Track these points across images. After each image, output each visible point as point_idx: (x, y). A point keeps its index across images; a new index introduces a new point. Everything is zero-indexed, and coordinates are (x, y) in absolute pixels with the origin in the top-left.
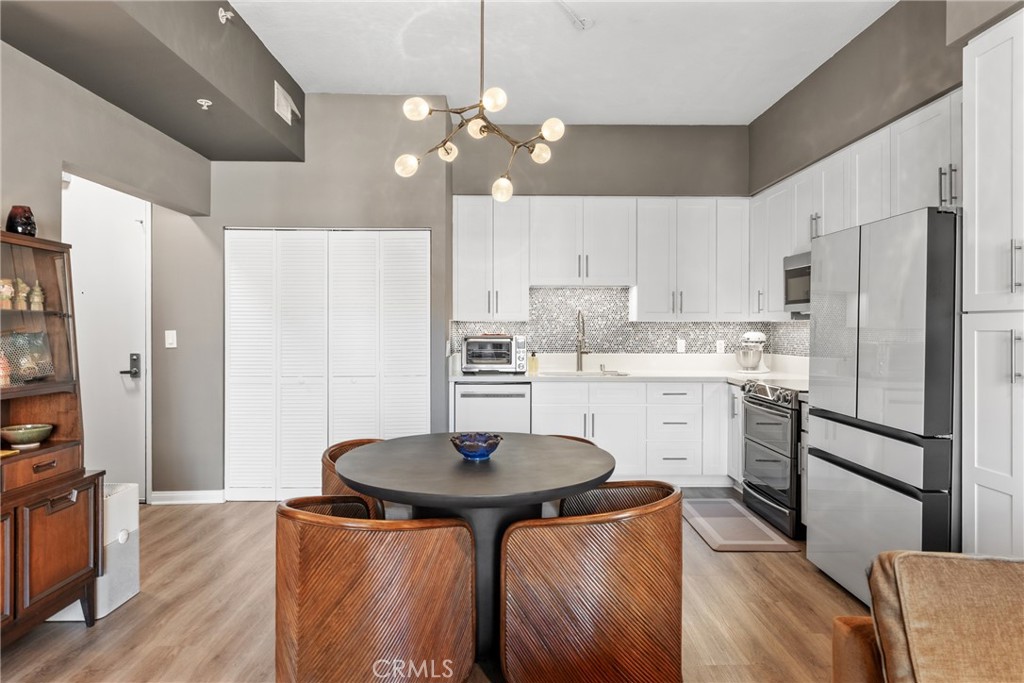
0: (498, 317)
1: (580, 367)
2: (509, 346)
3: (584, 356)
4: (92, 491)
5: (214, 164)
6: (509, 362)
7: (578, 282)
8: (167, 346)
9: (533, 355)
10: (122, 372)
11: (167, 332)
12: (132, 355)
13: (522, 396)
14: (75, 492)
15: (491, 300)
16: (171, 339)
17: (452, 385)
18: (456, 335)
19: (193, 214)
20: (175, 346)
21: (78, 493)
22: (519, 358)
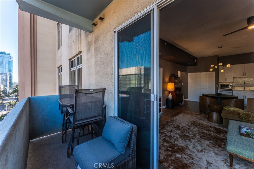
0: (227, 82)
1: (244, 89)
2: (229, 86)
3: (245, 88)
5: (187, 67)
6: (229, 88)
7: (244, 76)
9: (234, 87)
11: (182, 83)
13: (231, 92)
15: (226, 79)
17: (218, 90)
18: (220, 84)
19: (185, 72)
22: (231, 87)
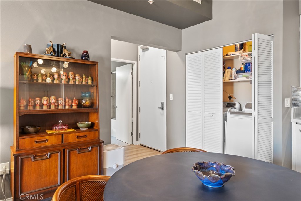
4: (98, 148)
5: (183, 30)
8: (170, 99)
10: (159, 108)
11: (170, 94)
12: (162, 102)
14: (90, 147)
16: (171, 97)
17: (294, 124)
19: (177, 51)
20: (172, 99)
21: (91, 148)
